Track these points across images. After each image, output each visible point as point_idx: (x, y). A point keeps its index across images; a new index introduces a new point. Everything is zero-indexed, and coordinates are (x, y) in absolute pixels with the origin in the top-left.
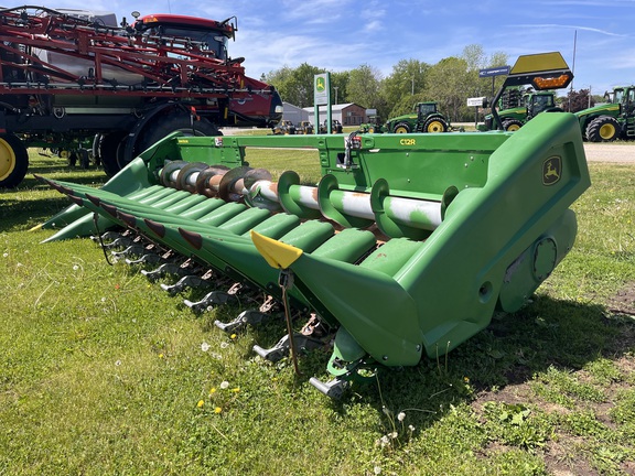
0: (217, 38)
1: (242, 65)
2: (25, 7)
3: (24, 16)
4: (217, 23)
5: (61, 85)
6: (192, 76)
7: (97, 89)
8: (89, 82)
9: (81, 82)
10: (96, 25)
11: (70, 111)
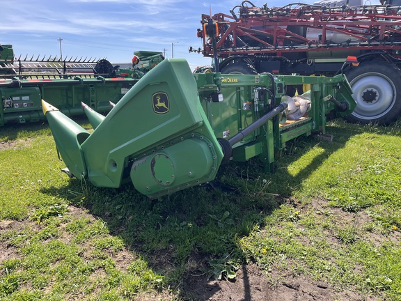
2: (290, 5)
3: (288, 10)
9: (310, 43)
11: (317, 61)
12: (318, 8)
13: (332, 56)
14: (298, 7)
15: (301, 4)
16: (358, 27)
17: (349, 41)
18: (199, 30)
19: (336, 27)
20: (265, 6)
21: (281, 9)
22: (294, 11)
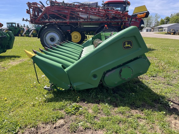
0: (124, 6)
1: (128, 13)
2: (74, 3)
3: (74, 5)
4: (124, 1)
5: (82, 20)
6: (113, 17)
7: (88, 21)
8: (87, 19)
9: (85, 19)
10: (89, 6)
11: (85, 26)
12: (86, 5)
13: (90, 25)
14: (78, 4)
15: (79, 3)
16: (100, 14)
17: (99, 19)
18: (27, 10)
19: (92, 13)
20: (63, 2)
21: (71, 4)
22: (76, 5)
